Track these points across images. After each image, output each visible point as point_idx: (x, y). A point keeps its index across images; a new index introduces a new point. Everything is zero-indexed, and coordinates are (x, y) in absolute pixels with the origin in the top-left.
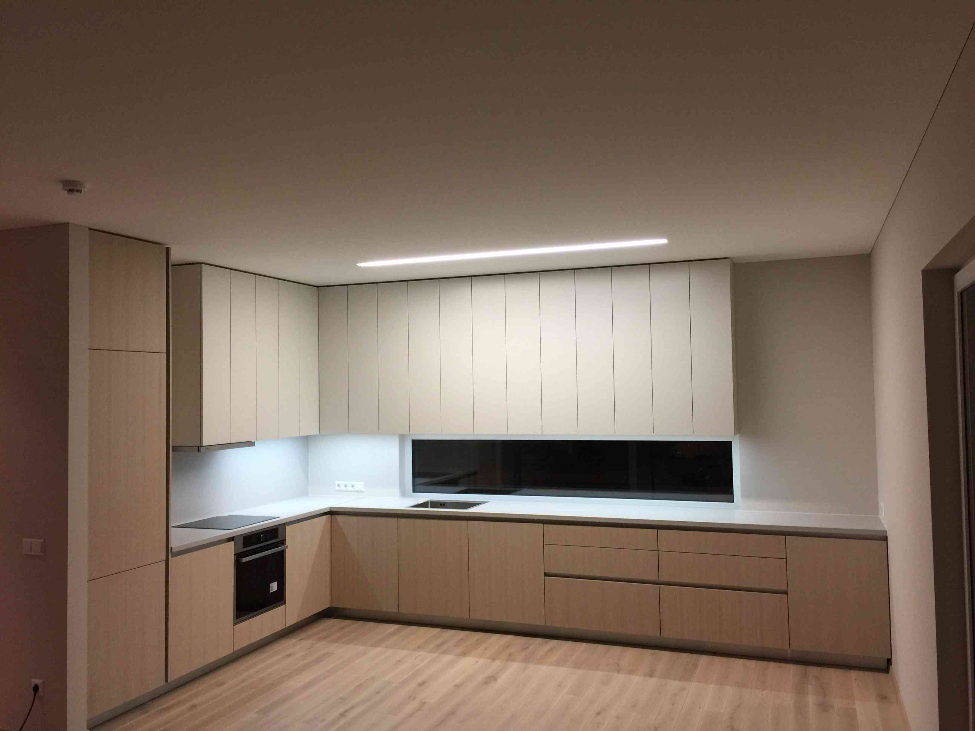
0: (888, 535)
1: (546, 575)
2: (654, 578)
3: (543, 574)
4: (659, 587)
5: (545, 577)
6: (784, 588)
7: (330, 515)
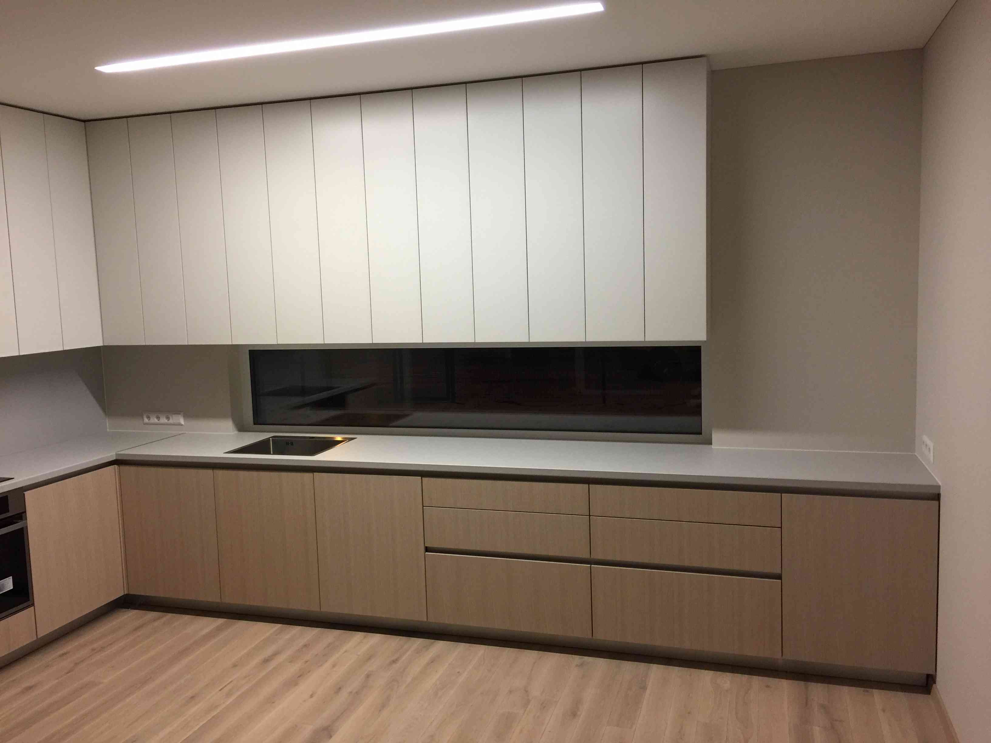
0: (941, 493)
1: (427, 549)
2: (585, 555)
3: (422, 549)
4: (591, 569)
5: (427, 553)
6: (778, 571)
7: (116, 466)
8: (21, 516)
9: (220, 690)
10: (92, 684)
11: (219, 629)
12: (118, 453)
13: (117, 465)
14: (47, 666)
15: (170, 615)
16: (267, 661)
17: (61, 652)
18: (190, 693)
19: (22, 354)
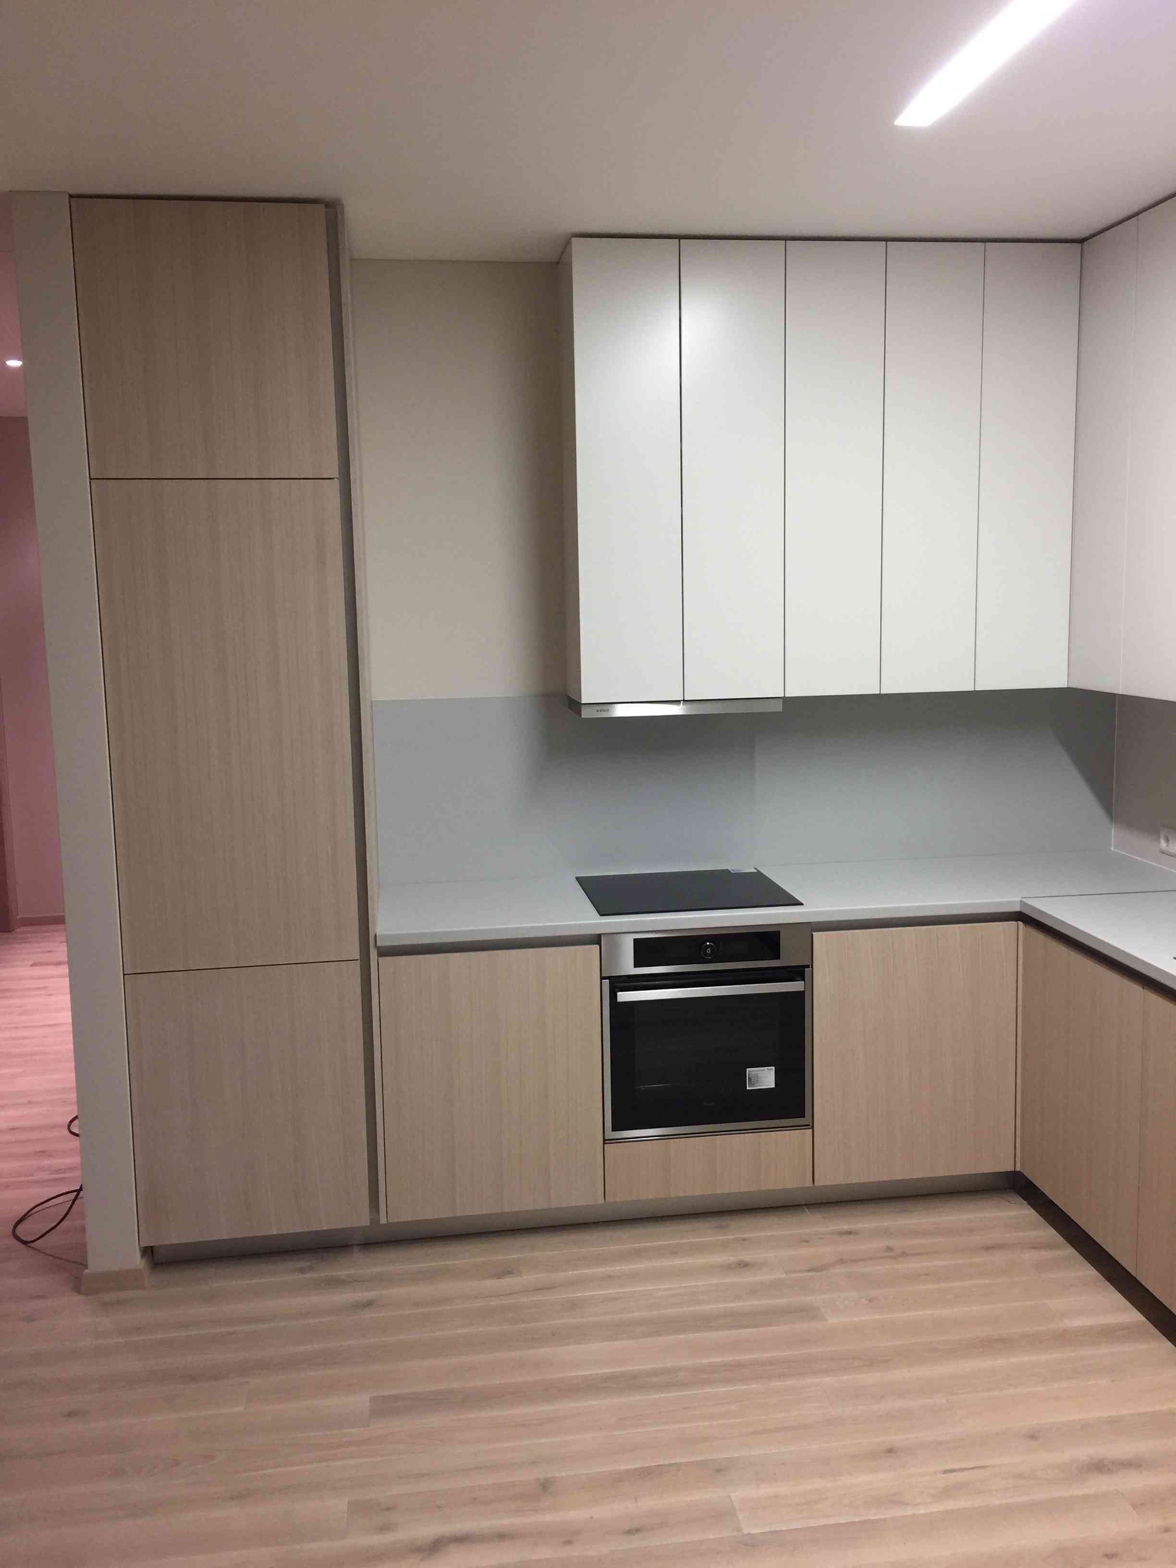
7: (1020, 923)
8: (799, 972)
9: (946, 1472)
10: (807, 1312)
11: (1108, 1334)
12: (1024, 900)
13: (1023, 923)
14: (805, 1241)
15: (1070, 1251)
16: (1100, 1467)
17: (846, 1227)
18: (895, 1439)
19: (884, 691)
